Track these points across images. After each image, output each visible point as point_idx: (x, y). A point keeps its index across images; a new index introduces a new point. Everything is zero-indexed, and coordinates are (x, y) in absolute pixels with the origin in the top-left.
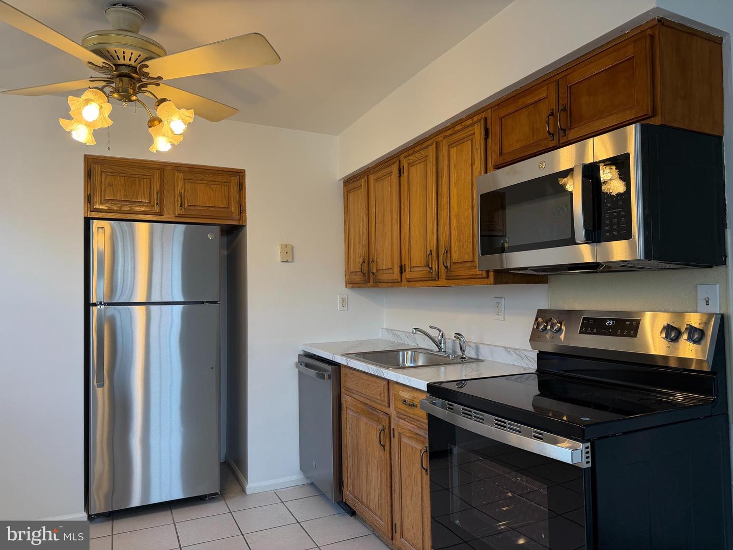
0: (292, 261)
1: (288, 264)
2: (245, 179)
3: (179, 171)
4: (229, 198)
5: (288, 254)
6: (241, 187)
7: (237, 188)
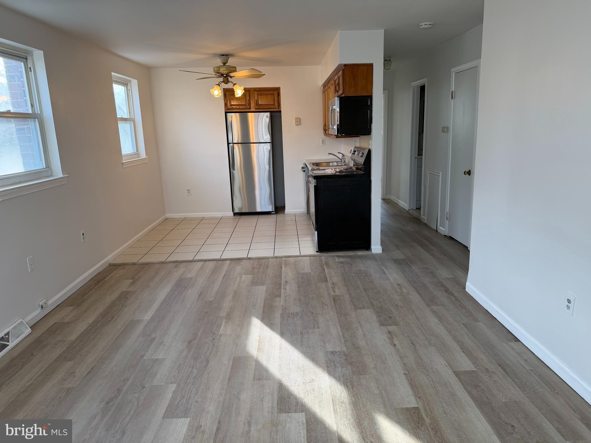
0: (300, 124)
1: (298, 126)
2: (280, 91)
3: (255, 91)
4: (274, 101)
5: (298, 122)
6: (279, 95)
7: (277, 95)
